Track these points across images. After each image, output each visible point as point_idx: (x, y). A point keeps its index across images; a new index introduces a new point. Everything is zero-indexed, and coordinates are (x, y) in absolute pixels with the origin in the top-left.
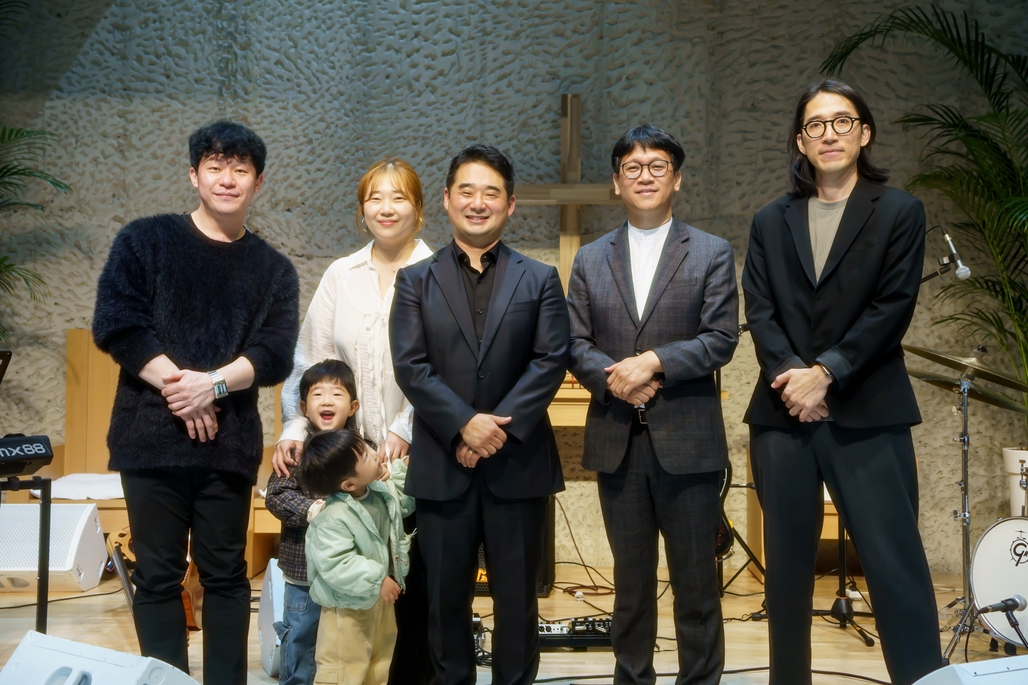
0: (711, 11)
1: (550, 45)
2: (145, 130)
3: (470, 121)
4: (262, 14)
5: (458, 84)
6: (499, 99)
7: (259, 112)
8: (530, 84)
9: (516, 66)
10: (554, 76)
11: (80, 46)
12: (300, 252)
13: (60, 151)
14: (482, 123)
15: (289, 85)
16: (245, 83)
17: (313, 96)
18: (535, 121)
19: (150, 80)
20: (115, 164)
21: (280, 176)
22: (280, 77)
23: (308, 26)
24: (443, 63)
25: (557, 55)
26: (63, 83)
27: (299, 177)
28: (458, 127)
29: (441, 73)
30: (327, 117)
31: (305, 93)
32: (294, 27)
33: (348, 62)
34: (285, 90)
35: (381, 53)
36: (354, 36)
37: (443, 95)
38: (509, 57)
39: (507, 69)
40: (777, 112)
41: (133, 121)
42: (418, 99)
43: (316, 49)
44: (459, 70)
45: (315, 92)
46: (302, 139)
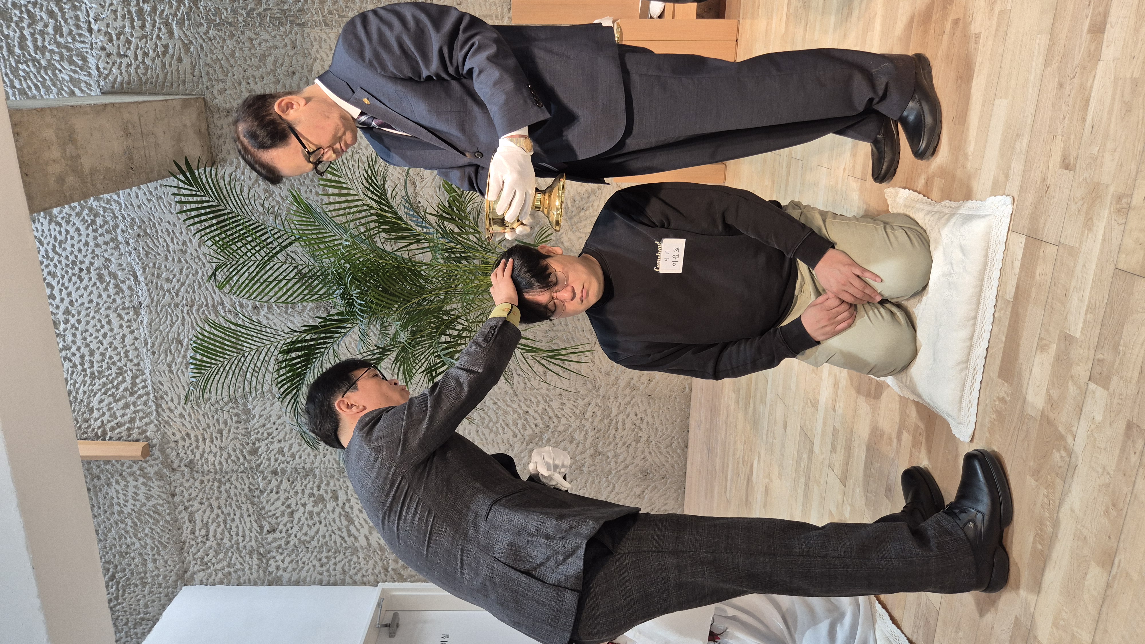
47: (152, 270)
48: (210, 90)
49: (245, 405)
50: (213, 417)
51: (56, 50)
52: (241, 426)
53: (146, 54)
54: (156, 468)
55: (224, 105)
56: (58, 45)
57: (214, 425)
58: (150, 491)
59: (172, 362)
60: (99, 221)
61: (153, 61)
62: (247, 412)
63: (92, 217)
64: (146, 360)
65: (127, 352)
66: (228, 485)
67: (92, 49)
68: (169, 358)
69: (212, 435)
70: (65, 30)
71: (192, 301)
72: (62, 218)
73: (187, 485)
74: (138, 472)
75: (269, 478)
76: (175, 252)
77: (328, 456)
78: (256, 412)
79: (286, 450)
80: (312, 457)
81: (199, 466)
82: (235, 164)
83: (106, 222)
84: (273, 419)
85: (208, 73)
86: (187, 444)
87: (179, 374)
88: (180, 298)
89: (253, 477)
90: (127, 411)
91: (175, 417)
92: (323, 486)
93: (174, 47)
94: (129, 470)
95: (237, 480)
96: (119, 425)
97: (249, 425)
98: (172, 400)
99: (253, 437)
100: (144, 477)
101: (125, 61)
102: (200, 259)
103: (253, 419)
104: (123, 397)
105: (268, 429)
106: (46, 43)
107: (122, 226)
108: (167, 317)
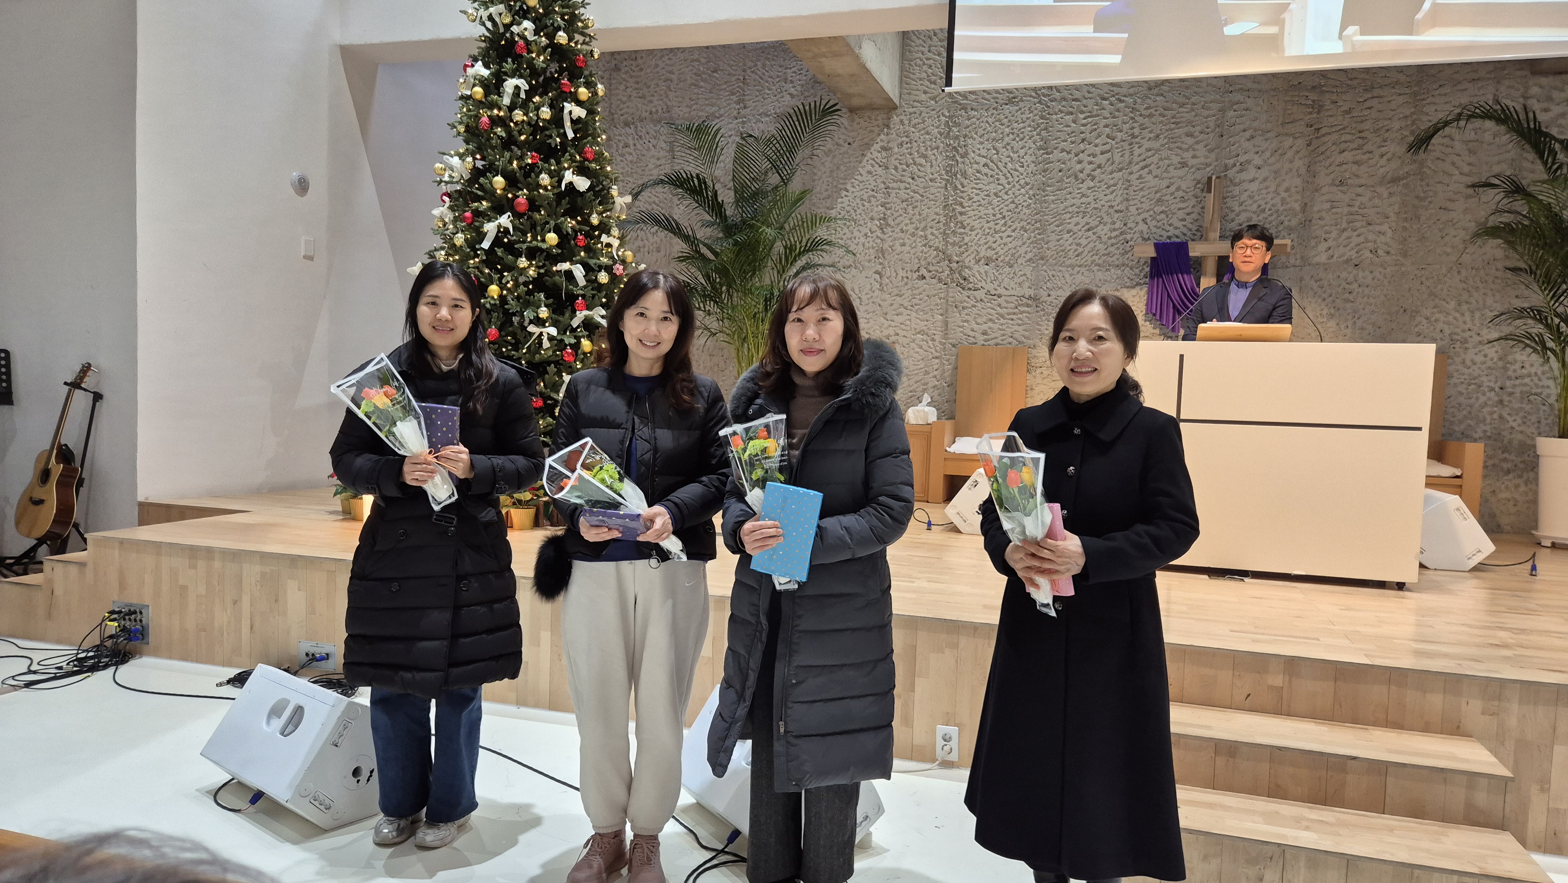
0: (1311, 113)
1: (1183, 143)
2: (898, 214)
3: (1119, 199)
4: (976, 134)
5: (1111, 173)
6: (1141, 183)
7: (970, 199)
8: (1166, 171)
9: (1155, 159)
10: (1184, 165)
11: (860, 162)
12: (993, 292)
13: (846, 230)
14: (1127, 200)
15: (992, 179)
16: (963, 180)
17: (1007, 186)
18: (1168, 197)
19: (901, 182)
20: (877, 237)
21: (982, 241)
22: (986, 175)
23: (1007, 139)
24: (1101, 159)
25: (1187, 150)
26: (849, 187)
27: (995, 242)
28: (1109, 204)
29: (1099, 166)
30: (1016, 200)
31: (1002, 185)
32: (997, 141)
33: (1033, 162)
34: (989, 184)
35: (1056, 155)
36: (1038, 144)
37: (1099, 182)
38: (1150, 153)
39: (1148, 161)
40: (1360, 187)
41: (890, 209)
42: (1081, 186)
43: (1012, 154)
44: (1113, 163)
45: (1009, 183)
46: (999, 216)
69: (641, 89)
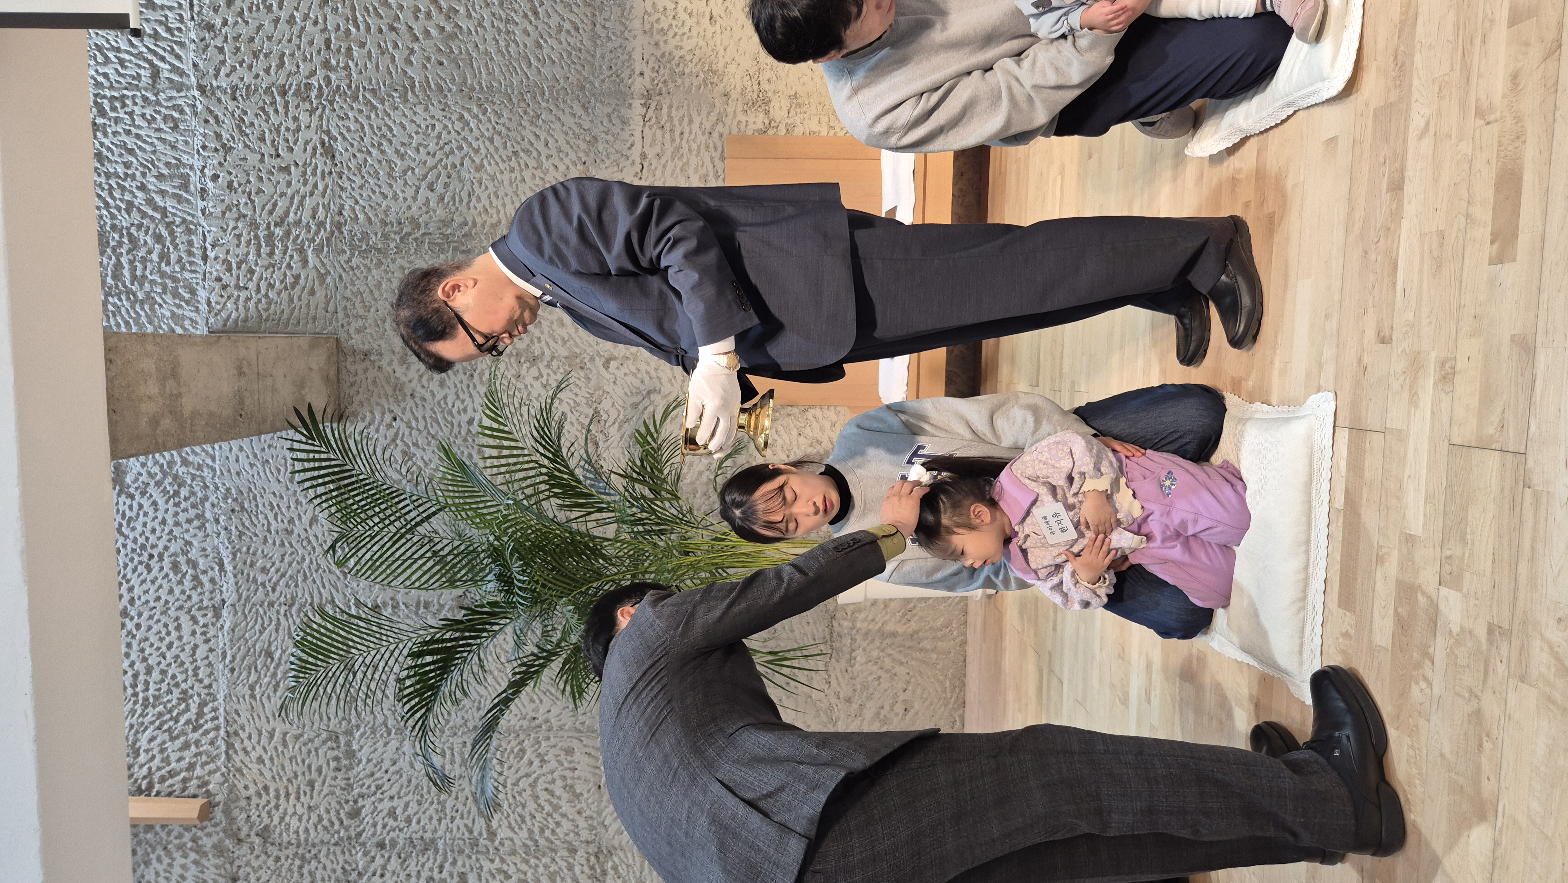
4: (380, 205)
15: (454, 175)
17: (465, 150)
23: (389, 155)
30: (488, 135)
31: (463, 159)
32: (392, 169)
35: (415, 71)
36: (398, 102)
47: (244, 556)
48: (346, 328)
49: (348, 744)
50: (303, 761)
51: (159, 281)
52: (340, 775)
53: (271, 286)
54: (215, 838)
55: (361, 347)
56: (163, 275)
57: (304, 774)
58: (202, 872)
59: (256, 682)
60: (184, 492)
61: (279, 294)
62: (351, 754)
63: (176, 487)
64: (222, 681)
65: (197, 668)
66: (314, 863)
67: (204, 280)
68: (253, 678)
69: (299, 788)
70: (173, 257)
71: (293, 599)
72: (137, 489)
73: (255, 864)
74: (189, 845)
75: (372, 854)
76: (277, 533)
77: (458, 821)
78: (363, 755)
79: (399, 811)
80: (435, 822)
81: (277, 835)
82: (368, 419)
83: (193, 493)
84: (386, 764)
85: (345, 308)
86: (263, 802)
87: (264, 699)
88: (277, 594)
89: (350, 851)
90: (186, 754)
91: (251, 762)
92: (447, 865)
93: (307, 278)
94: (177, 842)
95: (327, 856)
96: (172, 774)
97: (351, 774)
98: (250, 738)
99: (356, 792)
100: (197, 852)
101: (243, 295)
102: (309, 542)
103: (358, 765)
104: (183, 733)
105: (377, 779)
106: (147, 273)
107: (212, 498)
108: (256, 620)
